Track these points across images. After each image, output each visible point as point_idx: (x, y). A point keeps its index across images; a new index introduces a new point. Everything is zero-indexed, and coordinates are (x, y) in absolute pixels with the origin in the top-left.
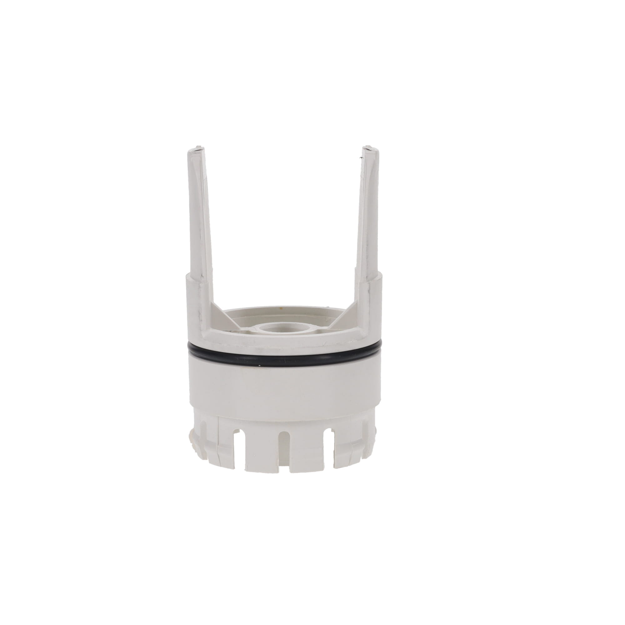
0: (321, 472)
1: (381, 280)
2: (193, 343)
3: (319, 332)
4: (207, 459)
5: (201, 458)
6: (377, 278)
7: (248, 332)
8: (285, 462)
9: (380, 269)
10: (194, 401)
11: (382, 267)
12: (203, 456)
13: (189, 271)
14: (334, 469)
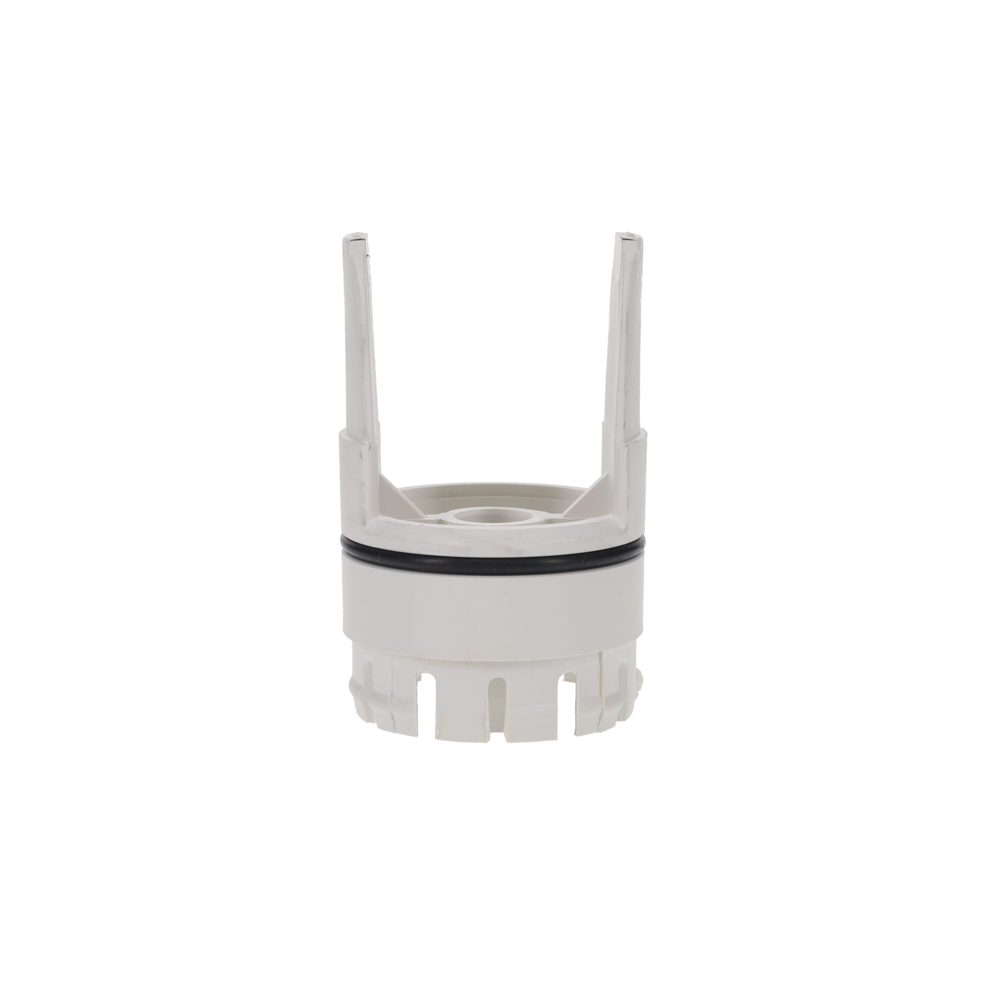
0: (554, 741)
1: (645, 441)
2: (348, 538)
3: (550, 521)
4: (374, 723)
5: (363, 719)
6: (639, 438)
7: (440, 522)
8: (497, 727)
9: (643, 424)
10: (350, 630)
11: (646, 421)
12: (368, 716)
13: (343, 425)
14: (575, 737)
